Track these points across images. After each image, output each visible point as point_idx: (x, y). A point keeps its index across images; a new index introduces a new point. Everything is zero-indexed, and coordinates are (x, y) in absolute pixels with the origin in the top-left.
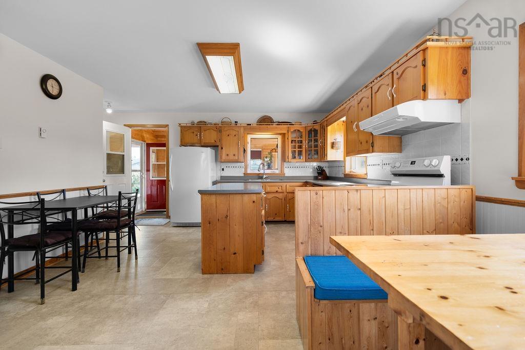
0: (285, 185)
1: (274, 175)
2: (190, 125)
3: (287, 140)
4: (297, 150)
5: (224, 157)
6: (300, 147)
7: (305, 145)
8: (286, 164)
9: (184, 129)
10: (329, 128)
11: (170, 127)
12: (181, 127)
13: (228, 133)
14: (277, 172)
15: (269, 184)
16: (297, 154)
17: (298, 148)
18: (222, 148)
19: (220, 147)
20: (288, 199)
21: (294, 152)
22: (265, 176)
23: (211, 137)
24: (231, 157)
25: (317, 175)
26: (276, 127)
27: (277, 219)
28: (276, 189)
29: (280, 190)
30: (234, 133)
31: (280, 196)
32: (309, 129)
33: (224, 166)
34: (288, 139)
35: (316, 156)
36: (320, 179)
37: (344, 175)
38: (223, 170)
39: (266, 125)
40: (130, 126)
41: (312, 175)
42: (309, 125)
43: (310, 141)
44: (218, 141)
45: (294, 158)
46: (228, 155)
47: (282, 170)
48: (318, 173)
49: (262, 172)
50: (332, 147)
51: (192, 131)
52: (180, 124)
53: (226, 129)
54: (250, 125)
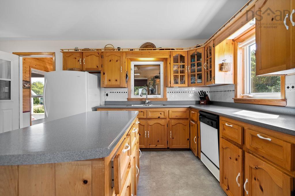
0: (168, 111)
1: (157, 100)
2: (73, 51)
3: (168, 65)
4: (179, 74)
5: (106, 82)
6: (182, 72)
7: (188, 69)
8: (168, 89)
9: (67, 55)
10: (217, 48)
11: (56, 54)
12: (64, 53)
13: (110, 58)
14: (159, 97)
15: (150, 109)
16: (179, 79)
17: (180, 73)
18: (104, 74)
19: (102, 73)
20: (170, 126)
21: (176, 77)
22: (147, 101)
23: (93, 62)
24: (113, 83)
25: (198, 99)
26: (158, 52)
27: (159, 146)
28: (158, 115)
29: (162, 116)
30: (116, 58)
31: (162, 122)
32: (191, 53)
33: (108, 91)
34: (170, 63)
35: (199, 81)
36: (202, 104)
37: (235, 100)
38: (107, 95)
39: (148, 50)
40: (19, 54)
41: (193, 100)
42: (191, 49)
43: (193, 65)
44: (100, 67)
45: (176, 83)
46: (110, 80)
47: (165, 95)
48: (200, 97)
49: (144, 97)
50: (221, 69)
51: (75, 57)
52: (62, 50)
53: (108, 54)
54: (133, 50)
